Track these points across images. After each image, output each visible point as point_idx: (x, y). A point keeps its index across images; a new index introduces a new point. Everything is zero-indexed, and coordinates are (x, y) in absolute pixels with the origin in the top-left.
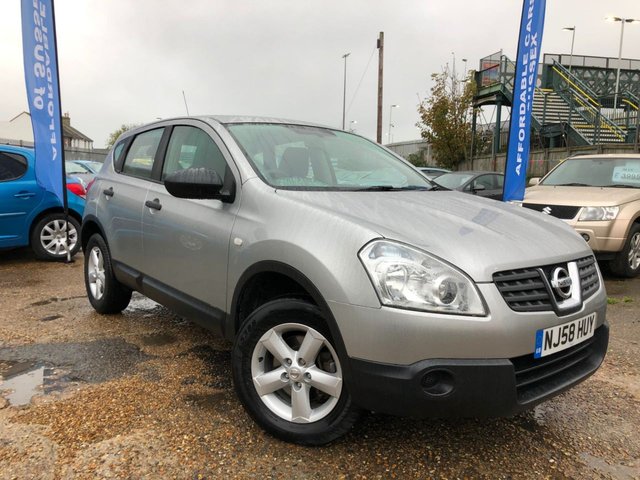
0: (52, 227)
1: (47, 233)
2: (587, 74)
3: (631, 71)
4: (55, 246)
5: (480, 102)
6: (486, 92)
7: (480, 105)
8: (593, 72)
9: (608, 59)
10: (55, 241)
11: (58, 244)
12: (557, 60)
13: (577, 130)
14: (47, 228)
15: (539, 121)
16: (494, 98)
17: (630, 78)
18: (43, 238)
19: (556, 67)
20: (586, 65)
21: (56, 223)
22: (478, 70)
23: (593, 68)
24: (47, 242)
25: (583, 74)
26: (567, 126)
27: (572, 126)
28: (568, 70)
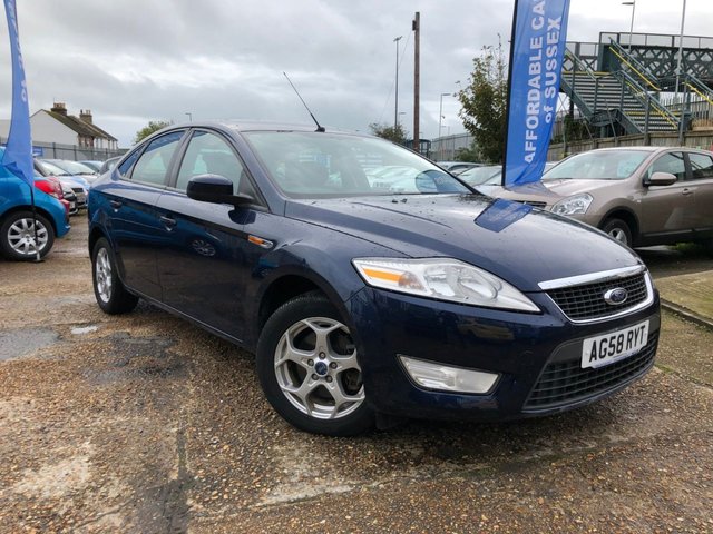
0: (20, 225)
1: (14, 232)
2: (649, 55)
3: (699, 50)
4: (23, 245)
8: (656, 52)
9: (673, 37)
10: (24, 241)
11: (27, 244)
12: (615, 39)
13: (629, 118)
14: (14, 227)
15: (591, 109)
17: (699, 57)
18: (10, 237)
19: (613, 47)
20: (649, 44)
21: (24, 221)
23: (657, 48)
24: (15, 241)
25: (644, 54)
26: (619, 114)
27: (624, 113)
28: (627, 51)
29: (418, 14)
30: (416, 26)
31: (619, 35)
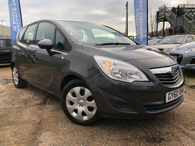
5: (159, 21)
6: (160, 18)
7: (159, 22)
13: (185, 28)
15: (175, 26)
16: (162, 20)
22: (158, 11)
26: (182, 27)
27: (184, 27)
28: (186, 10)
29: (127, 2)
30: (127, 5)
31: (184, 5)
